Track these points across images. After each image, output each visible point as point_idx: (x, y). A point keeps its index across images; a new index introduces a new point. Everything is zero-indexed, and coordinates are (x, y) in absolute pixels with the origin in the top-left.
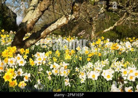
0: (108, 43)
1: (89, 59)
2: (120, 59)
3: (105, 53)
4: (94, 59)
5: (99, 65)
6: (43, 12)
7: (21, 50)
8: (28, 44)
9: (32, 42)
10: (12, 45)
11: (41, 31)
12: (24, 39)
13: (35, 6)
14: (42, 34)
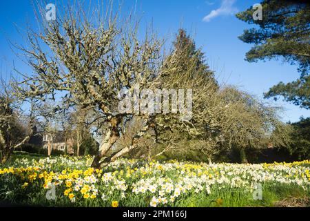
0: (158, 164)
1: (143, 177)
2: (164, 176)
3: (155, 172)
4: (146, 176)
5: (149, 181)
6: (112, 144)
7: (97, 170)
8: (102, 166)
9: (104, 164)
10: (92, 167)
11: (111, 157)
12: (100, 162)
13: (108, 140)
14: (112, 158)
